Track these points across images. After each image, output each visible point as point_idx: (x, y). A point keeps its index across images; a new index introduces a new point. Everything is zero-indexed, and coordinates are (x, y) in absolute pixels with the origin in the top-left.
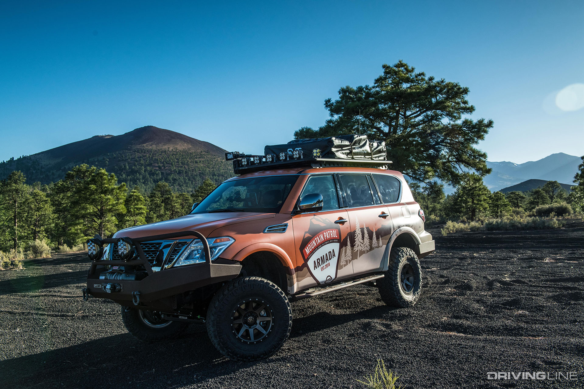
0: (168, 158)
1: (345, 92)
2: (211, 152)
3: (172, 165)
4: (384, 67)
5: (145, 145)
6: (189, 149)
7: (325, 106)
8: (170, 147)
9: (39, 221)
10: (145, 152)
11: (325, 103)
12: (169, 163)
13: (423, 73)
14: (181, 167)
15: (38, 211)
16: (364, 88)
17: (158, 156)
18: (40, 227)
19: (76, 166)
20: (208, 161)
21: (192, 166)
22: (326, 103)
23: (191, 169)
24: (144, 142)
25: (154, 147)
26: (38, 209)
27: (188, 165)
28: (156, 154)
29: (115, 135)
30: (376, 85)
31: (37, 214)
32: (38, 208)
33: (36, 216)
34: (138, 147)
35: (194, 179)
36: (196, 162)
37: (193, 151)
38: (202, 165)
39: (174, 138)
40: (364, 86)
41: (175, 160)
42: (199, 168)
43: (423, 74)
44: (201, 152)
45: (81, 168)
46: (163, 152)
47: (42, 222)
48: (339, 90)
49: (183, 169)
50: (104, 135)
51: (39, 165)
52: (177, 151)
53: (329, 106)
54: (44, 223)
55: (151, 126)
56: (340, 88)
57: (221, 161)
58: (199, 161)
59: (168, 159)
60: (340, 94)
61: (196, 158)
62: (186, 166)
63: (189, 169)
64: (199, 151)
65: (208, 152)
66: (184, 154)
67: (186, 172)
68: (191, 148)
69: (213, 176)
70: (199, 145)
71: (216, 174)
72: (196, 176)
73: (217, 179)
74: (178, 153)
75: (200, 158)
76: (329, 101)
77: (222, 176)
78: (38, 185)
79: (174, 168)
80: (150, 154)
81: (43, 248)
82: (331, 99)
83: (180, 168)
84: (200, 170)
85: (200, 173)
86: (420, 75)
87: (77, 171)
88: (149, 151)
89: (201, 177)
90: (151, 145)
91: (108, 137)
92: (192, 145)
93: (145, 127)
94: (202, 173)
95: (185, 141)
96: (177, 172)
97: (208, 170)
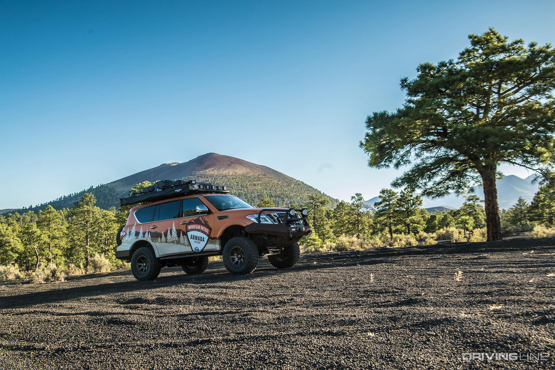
0: (229, 181)
1: (425, 68)
2: (268, 175)
3: (233, 188)
4: (470, 37)
5: (207, 170)
6: (248, 173)
7: (401, 86)
8: (230, 172)
9: (108, 240)
10: (207, 177)
11: (401, 83)
12: (229, 187)
13: (520, 39)
14: (241, 190)
15: (107, 230)
16: (446, 63)
17: (219, 180)
18: (109, 246)
19: (138, 184)
20: (265, 183)
21: (251, 188)
22: (403, 83)
23: (249, 191)
24: (206, 168)
25: (216, 172)
26: (107, 229)
27: (247, 188)
28: (217, 178)
29: (181, 163)
30: (460, 60)
31: (107, 234)
32: (107, 227)
33: (106, 235)
34: (202, 172)
35: (253, 200)
36: (255, 185)
37: (252, 174)
38: (260, 188)
39: (233, 163)
40: (447, 61)
41: (235, 183)
42: (257, 190)
43: (520, 41)
44: (259, 175)
45: (143, 185)
46: (224, 176)
47: (111, 241)
48: (417, 67)
49: (242, 191)
50: (171, 163)
51: (114, 192)
52: (237, 175)
53: (406, 86)
54: (112, 241)
55: (212, 153)
56: (418, 65)
57: (278, 183)
58: (257, 184)
59: (228, 183)
60: (418, 71)
61: (254, 181)
62: (245, 189)
63: (248, 191)
64: (257, 174)
65: (265, 175)
66: (243, 177)
67: (245, 195)
68: (249, 172)
69: (270, 197)
70: (257, 168)
71: (273, 195)
72: (255, 197)
73: (274, 200)
74: (238, 177)
75: (258, 181)
76: (405, 80)
77: (279, 197)
78: (114, 210)
79: (235, 191)
80: (212, 179)
81: (102, 262)
82: (407, 78)
83: (239, 191)
84: (258, 193)
85: (258, 195)
86: (516, 43)
87: (140, 189)
88: (211, 176)
89: (259, 198)
90: (213, 170)
91: (175, 165)
92: (250, 169)
93: (207, 154)
94: (260, 195)
95: (243, 166)
96: (236, 194)
97: (265, 191)
